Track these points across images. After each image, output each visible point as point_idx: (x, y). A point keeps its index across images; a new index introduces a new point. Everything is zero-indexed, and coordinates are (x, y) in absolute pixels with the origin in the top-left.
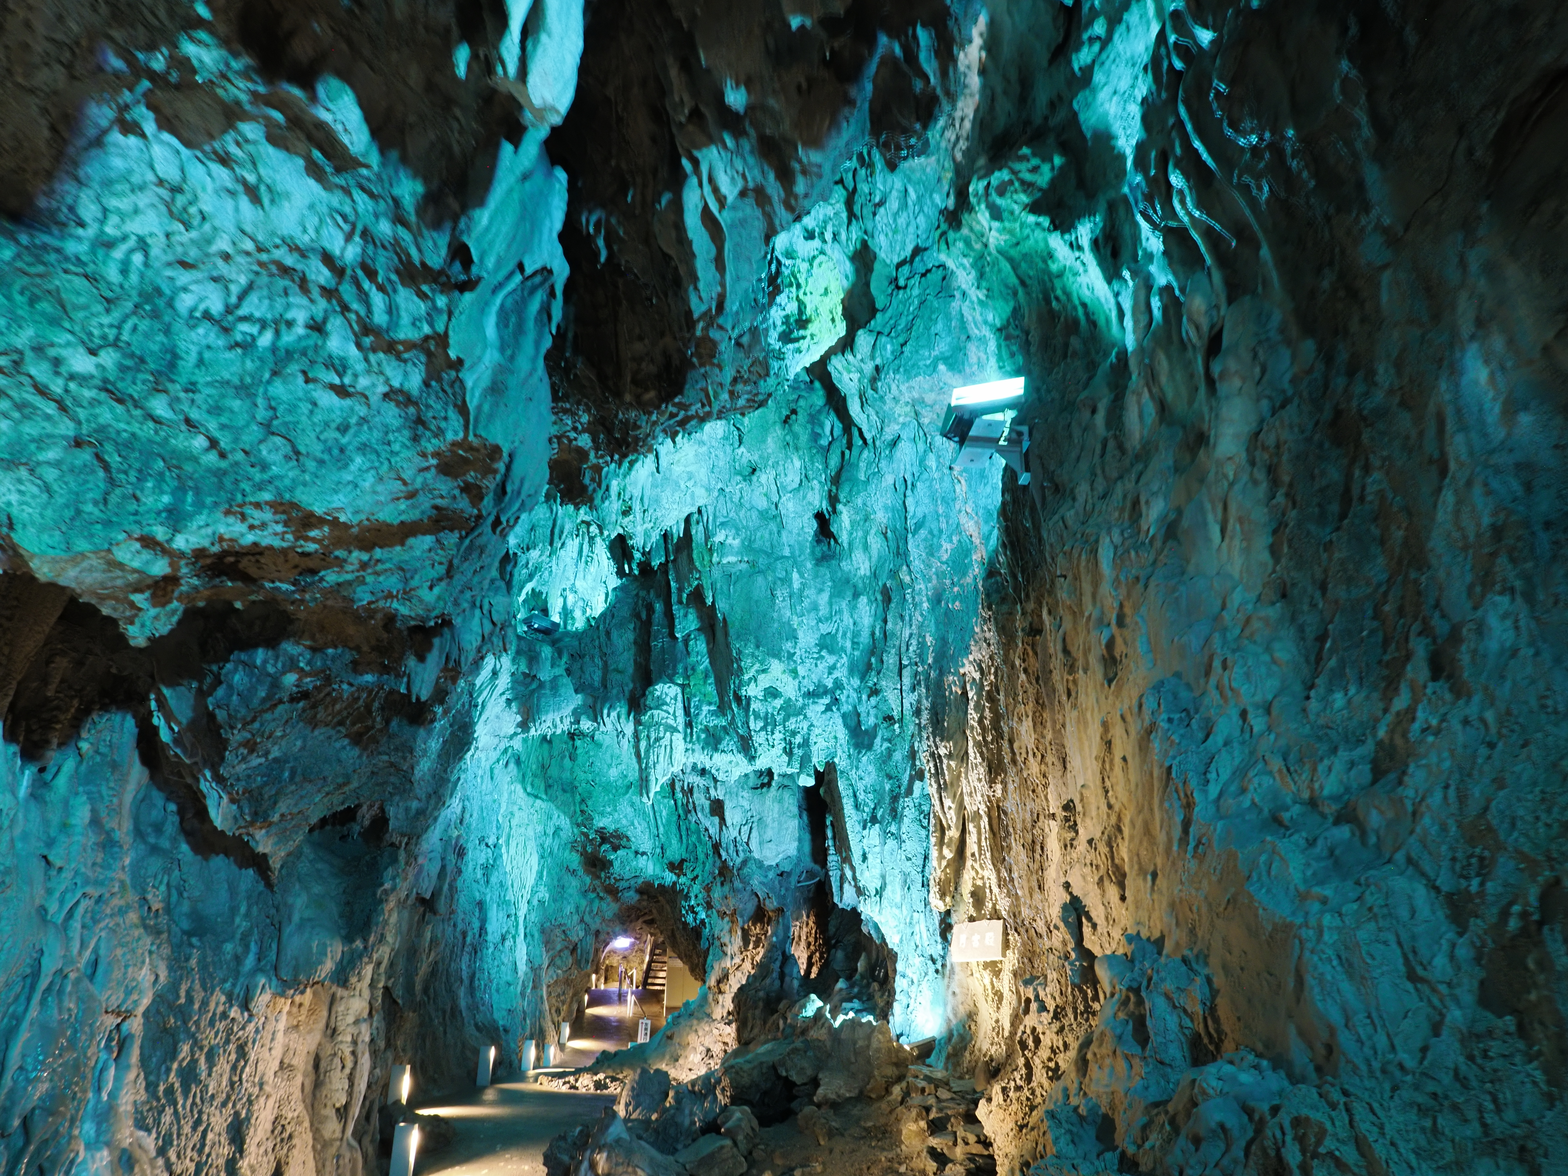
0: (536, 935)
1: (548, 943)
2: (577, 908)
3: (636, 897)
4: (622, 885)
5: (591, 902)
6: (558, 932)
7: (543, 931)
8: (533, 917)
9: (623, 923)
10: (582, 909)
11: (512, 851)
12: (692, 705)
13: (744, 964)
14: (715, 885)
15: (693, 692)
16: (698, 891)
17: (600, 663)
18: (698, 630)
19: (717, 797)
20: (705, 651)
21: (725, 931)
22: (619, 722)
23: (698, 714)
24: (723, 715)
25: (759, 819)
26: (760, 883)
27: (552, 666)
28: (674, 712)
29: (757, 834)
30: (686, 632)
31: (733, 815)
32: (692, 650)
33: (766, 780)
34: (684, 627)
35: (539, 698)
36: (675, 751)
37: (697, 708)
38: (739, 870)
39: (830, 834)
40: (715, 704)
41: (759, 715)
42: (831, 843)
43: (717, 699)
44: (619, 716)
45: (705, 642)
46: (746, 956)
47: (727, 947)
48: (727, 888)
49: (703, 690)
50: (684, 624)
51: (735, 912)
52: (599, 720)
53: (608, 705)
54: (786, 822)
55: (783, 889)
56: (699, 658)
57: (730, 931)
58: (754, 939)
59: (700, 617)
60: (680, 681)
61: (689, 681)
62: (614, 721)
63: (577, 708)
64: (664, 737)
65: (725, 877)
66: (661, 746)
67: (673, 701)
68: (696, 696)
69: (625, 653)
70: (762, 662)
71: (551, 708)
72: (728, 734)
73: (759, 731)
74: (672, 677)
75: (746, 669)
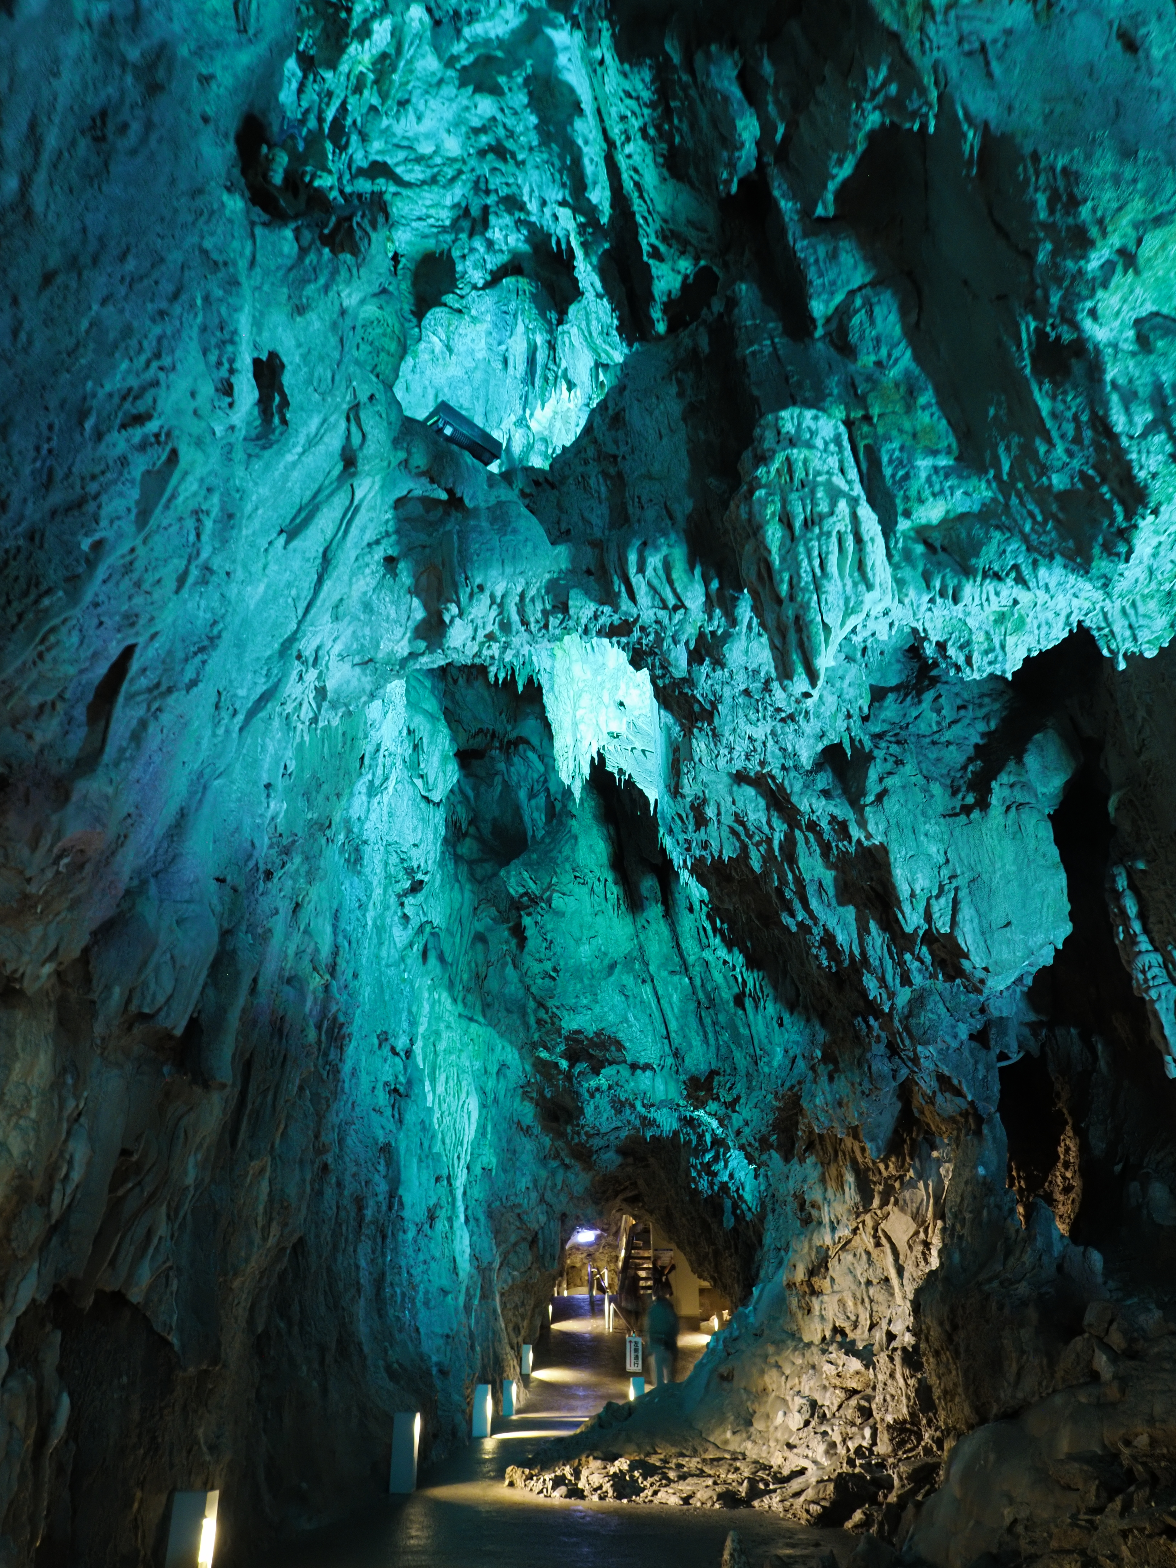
0: (483, 1219)
1: (498, 1233)
2: (535, 1182)
3: (618, 1160)
4: (597, 1142)
5: (553, 1173)
6: (511, 1217)
7: (490, 1215)
8: (477, 1192)
9: (596, 1202)
10: (541, 1183)
11: (440, 1089)
12: (885, 459)
13: (857, 1238)
14: (815, 1081)
15: (880, 431)
16: (741, 1123)
17: (603, 489)
18: (873, 284)
19: (866, 843)
20: (898, 331)
21: (810, 1181)
22: (670, 582)
23: (906, 477)
24: (981, 471)
25: (973, 881)
26: (940, 1052)
27: (491, 486)
28: (842, 471)
29: (972, 911)
30: (839, 298)
31: (913, 874)
32: (862, 338)
33: (970, 799)
34: (833, 283)
35: (463, 536)
36: (869, 547)
37: (901, 464)
38: (907, 1018)
39: (1131, 907)
40: (949, 451)
41: (1135, 394)
42: (1137, 926)
43: (952, 440)
44: (667, 567)
45: (895, 308)
46: (863, 1222)
47: (819, 1209)
48: (842, 1085)
49: (907, 426)
50: (831, 275)
51: (854, 1132)
52: (618, 585)
53: (637, 543)
54: (1037, 880)
55: (980, 1067)
56: (884, 352)
57: (823, 1180)
58: (881, 1188)
59: (871, 258)
60: (839, 413)
61: (866, 408)
62: (655, 582)
63: (558, 579)
64: (832, 513)
65: (836, 1063)
66: (829, 534)
67: (832, 447)
68: (888, 438)
69: (665, 440)
70: (1151, 195)
71: (497, 556)
72: (997, 527)
73: (1144, 435)
74: (817, 402)
75: (1101, 222)
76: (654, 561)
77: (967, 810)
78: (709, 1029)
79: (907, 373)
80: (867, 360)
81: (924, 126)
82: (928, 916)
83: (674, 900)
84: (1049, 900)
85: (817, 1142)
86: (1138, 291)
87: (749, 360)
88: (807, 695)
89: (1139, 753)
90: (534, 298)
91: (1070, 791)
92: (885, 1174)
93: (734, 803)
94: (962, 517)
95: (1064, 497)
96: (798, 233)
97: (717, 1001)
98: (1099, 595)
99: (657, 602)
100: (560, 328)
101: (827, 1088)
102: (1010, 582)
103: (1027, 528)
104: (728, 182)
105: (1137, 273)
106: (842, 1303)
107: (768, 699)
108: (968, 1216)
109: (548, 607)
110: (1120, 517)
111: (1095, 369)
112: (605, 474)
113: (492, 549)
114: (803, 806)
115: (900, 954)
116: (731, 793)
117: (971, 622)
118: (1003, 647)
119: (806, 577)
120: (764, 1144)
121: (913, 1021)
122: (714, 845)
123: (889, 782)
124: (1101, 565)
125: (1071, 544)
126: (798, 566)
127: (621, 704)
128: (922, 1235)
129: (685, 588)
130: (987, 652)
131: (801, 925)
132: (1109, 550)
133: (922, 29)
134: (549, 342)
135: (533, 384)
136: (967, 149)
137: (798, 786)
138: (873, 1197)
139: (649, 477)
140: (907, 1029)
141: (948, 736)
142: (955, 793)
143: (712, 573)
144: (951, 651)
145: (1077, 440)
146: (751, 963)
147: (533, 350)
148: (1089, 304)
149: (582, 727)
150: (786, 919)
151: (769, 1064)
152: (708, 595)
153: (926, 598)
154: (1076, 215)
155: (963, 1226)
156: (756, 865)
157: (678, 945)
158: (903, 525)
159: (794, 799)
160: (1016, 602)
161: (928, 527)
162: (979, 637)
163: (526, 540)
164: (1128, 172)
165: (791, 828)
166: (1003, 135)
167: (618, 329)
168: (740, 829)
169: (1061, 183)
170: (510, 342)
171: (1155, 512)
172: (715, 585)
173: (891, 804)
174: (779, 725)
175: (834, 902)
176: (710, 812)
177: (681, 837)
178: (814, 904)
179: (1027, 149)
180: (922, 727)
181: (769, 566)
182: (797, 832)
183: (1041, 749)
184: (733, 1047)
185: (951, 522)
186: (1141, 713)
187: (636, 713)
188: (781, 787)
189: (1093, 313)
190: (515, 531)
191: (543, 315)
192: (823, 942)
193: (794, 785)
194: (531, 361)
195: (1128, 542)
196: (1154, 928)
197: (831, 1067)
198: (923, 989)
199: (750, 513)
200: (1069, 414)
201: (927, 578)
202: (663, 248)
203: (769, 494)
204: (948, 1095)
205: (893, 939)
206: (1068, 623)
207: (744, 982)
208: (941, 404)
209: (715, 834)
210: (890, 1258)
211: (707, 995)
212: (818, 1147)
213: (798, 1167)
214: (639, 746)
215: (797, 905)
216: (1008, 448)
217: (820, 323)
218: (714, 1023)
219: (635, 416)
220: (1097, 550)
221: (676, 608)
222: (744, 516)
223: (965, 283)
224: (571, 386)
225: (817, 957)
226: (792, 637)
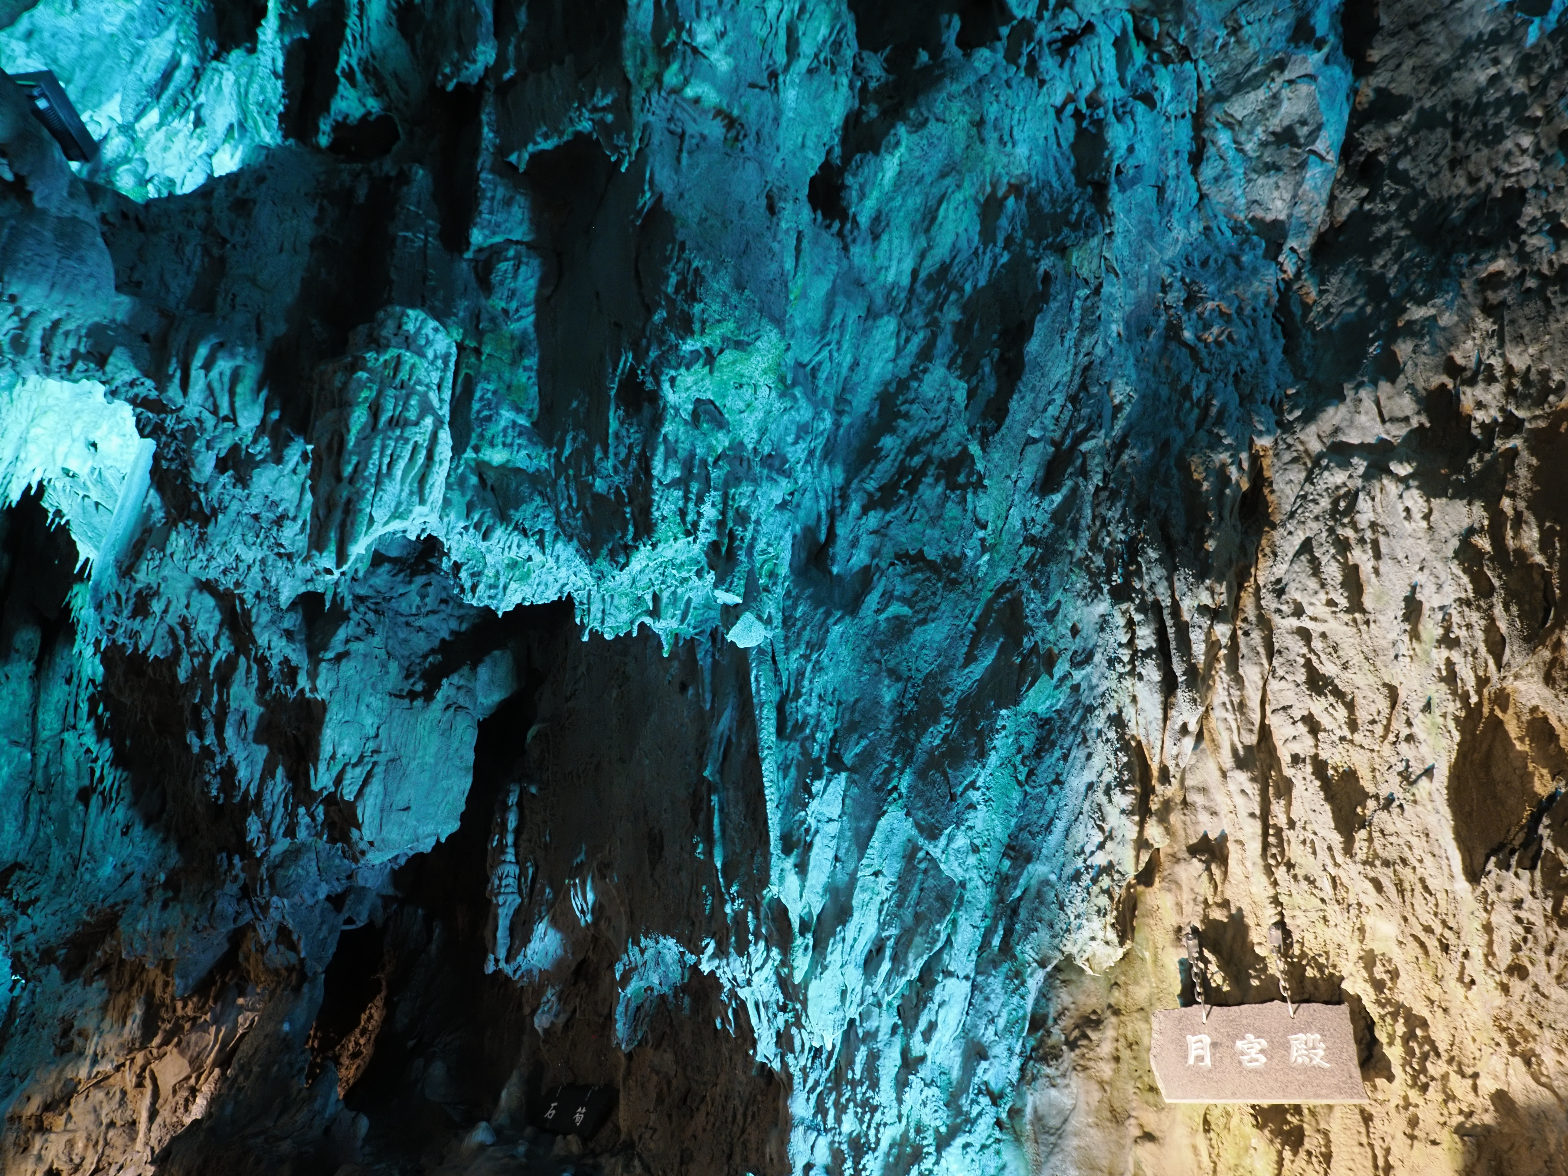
12: (478, 394)
13: (119, 1075)
14: (145, 905)
15: (484, 368)
16: (28, 928)
17: (197, 262)
18: (529, 245)
19: (308, 695)
20: (531, 295)
21: (88, 1006)
22: (232, 393)
23: (489, 419)
24: (548, 443)
25: (392, 760)
26: (292, 906)
27: (72, 195)
28: (439, 387)
29: (381, 788)
30: (498, 239)
31: (341, 738)
32: (502, 283)
33: (419, 687)
34: (498, 225)
35: (15, 235)
36: (436, 468)
37: (488, 405)
38: (276, 867)
39: (512, 821)
40: (529, 416)
41: (676, 452)
42: (510, 839)
43: (536, 406)
44: (235, 377)
45: (537, 275)
46: (133, 1060)
47: (86, 1038)
48: (175, 915)
49: (507, 376)
50: (499, 217)
51: (166, 966)
52: (173, 367)
53: (214, 340)
54: (448, 777)
55: (325, 928)
56: (514, 305)
57: (104, 1009)
58: (168, 1026)
59: (536, 223)
60: (457, 334)
61: (480, 343)
62: (216, 385)
63: (106, 327)
64: (416, 424)
65: (177, 890)
66: (407, 441)
67: (439, 363)
68: (488, 380)
69: (284, 255)
70: (741, 324)
71: (47, 276)
72: (541, 493)
73: (668, 486)
74: (441, 315)
75: (703, 322)
76: (224, 365)
77: (412, 695)
78: (33, 817)
79: (524, 333)
80: (498, 303)
81: (619, 162)
82: (338, 780)
83: (51, 663)
84: (450, 798)
85: (115, 967)
86: (707, 382)
87: (399, 242)
88: (329, 571)
89: (568, 700)
90: (200, 17)
91: (503, 707)
92: (180, 1012)
93: (187, 606)
94: (518, 471)
95: (598, 498)
96: (488, 165)
97: (57, 787)
98: (591, 581)
99: (209, 404)
100: (214, 63)
101: (156, 915)
102: (532, 541)
103: (563, 507)
104: (447, 78)
105: (711, 372)
106: (71, 1144)
107: (274, 532)
108: (256, 1069)
109: (82, 350)
110: (630, 537)
111: (657, 420)
112: (206, 251)
113: (46, 266)
114: (262, 640)
115: (296, 806)
116: (188, 596)
117: (489, 559)
118: (505, 588)
119: (372, 470)
120: (47, 956)
121: (281, 872)
122: (144, 639)
123: (354, 646)
124: (603, 564)
125: (588, 536)
126: (369, 456)
127: (94, 445)
128: (192, 1081)
129: (245, 406)
130: (491, 587)
131: (205, 749)
132: (612, 556)
133: (648, 91)
134: (196, 69)
135: (158, 97)
136: (641, 203)
137: (265, 619)
138: (155, 1035)
139: (253, 281)
140: (271, 878)
141: (422, 622)
142: (407, 677)
143: (277, 403)
144: (463, 574)
145: (625, 463)
146: (117, 761)
147: (174, 65)
148: (673, 373)
149: (31, 447)
150: (192, 739)
151: (93, 872)
152: (263, 421)
153: (462, 524)
154: (691, 306)
155: (246, 1078)
156: (182, 675)
157: (35, 714)
158: (469, 454)
159: (256, 630)
160: (530, 559)
161: (487, 464)
162: (490, 572)
163: (91, 275)
164: (734, 299)
165: (237, 651)
166: (669, 213)
167: (280, 115)
168: (181, 633)
169: (690, 277)
170: (152, 42)
171: (654, 546)
172: (275, 415)
173: (348, 668)
174: (272, 558)
175: (250, 737)
176: (157, 606)
177: (108, 618)
178: (229, 733)
179: (680, 237)
180: (403, 606)
181: (342, 442)
182: (242, 660)
183: (495, 664)
184: (54, 842)
185: (507, 471)
186: (582, 668)
187: (109, 463)
188: (247, 613)
189: (673, 380)
190: (81, 260)
191: (201, 38)
192: (221, 772)
193: (261, 616)
194: (167, 76)
195: (628, 557)
196: (523, 844)
197: (170, 894)
198: (303, 844)
199: (345, 384)
200: (627, 442)
201: (470, 508)
202: (359, 76)
203: (369, 380)
204: (282, 948)
205: (294, 791)
206: (561, 591)
207: (102, 779)
208: (540, 373)
209: (150, 628)
210: (147, 1101)
211: (47, 777)
212: (114, 972)
213: (79, 989)
214: (95, 496)
215: (211, 729)
216: (574, 439)
217: (473, 248)
218: (41, 811)
219: (263, 214)
220: (604, 551)
221: (226, 419)
222: (337, 384)
223: (597, 295)
224: (199, 122)
225: (208, 784)
226: (338, 516)
